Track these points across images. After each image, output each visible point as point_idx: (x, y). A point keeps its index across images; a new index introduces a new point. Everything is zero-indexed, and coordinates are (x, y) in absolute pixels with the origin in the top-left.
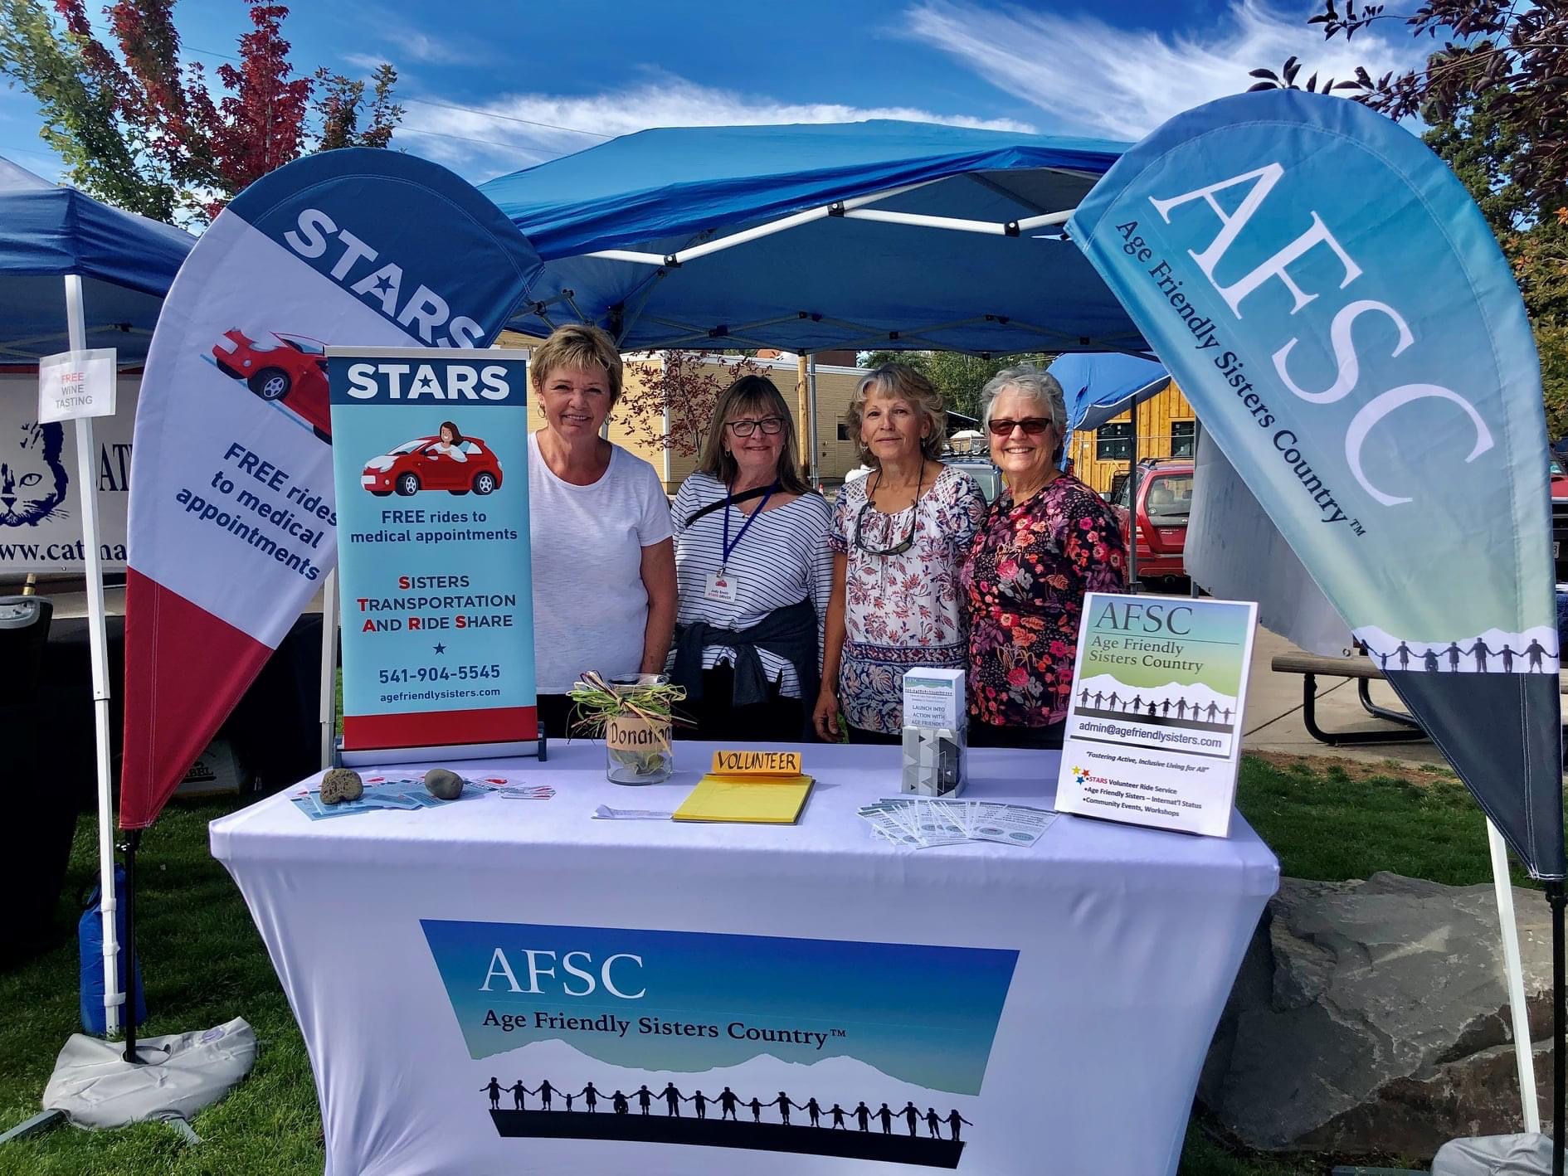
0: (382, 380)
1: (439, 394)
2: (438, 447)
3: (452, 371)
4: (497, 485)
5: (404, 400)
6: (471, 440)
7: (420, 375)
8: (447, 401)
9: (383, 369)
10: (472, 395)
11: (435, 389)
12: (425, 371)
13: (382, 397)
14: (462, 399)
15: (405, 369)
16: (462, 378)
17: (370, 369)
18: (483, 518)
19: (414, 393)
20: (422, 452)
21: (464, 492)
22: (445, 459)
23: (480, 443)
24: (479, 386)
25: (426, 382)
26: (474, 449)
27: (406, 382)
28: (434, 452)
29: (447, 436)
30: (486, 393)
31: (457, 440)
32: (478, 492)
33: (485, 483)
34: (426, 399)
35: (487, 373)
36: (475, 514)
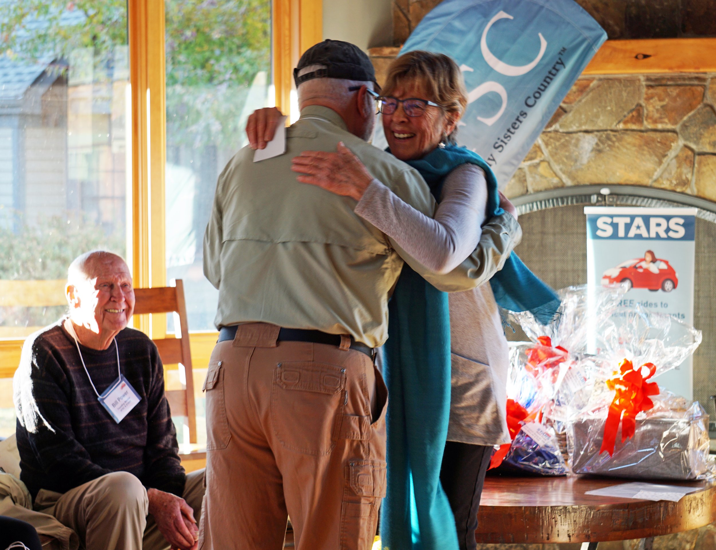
0: (615, 226)
1: (645, 234)
2: (644, 264)
3: (653, 221)
4: (675, 286)
5: (626, 237)
6: (661, 260)
7: (635, 224)
8: (649, 238)
9: (616, 220)
10: (663, 235)
11: (643, 232)
12: (639, 221)
13: (615, 236)
14: (658, 237)
15: (628, 220)
16: (658, 225)
17: (609, 220)
18: (666, 305)
19: (631, 234)
20: (635, 267)
21: (656, 290)
22: (647, 272)
23: (666, 262)
24: (668, 230)
25: (638, 227)
26: (664, 266)
27: (628, 227)
28: (641, 267)
29: (649, 258)
30: (671, 234)
31: (654, 260)
32: (664, 290)
33: (668, 285)
34: (639, 237)
35: (672, 222)
36: (662, 303)
